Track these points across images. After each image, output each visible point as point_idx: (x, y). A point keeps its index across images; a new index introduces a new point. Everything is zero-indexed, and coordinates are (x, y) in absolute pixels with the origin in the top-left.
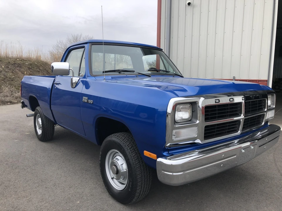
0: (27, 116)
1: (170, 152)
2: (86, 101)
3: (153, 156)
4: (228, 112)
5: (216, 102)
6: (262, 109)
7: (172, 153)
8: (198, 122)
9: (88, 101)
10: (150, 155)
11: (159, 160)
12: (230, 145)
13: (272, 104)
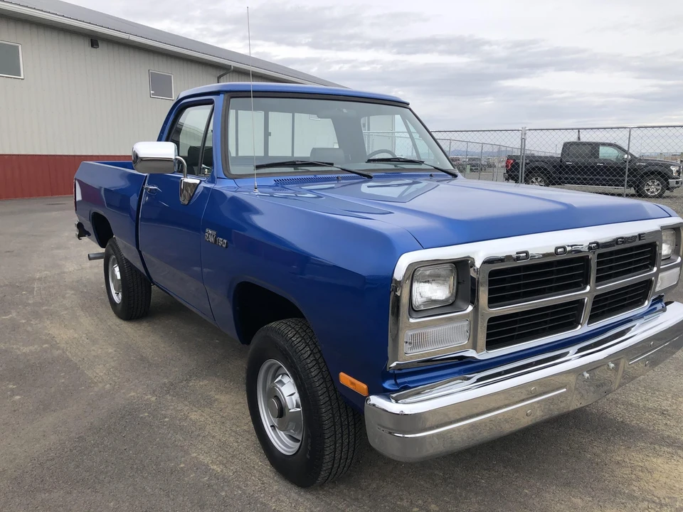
0: (90, 259)
1: (399, 381)
2: (212, 239)
3: (361, 387)
7: (405, 382)
8: (470, 309)
9: (216, 241)
10: (352, 383)
13: (676, 251)
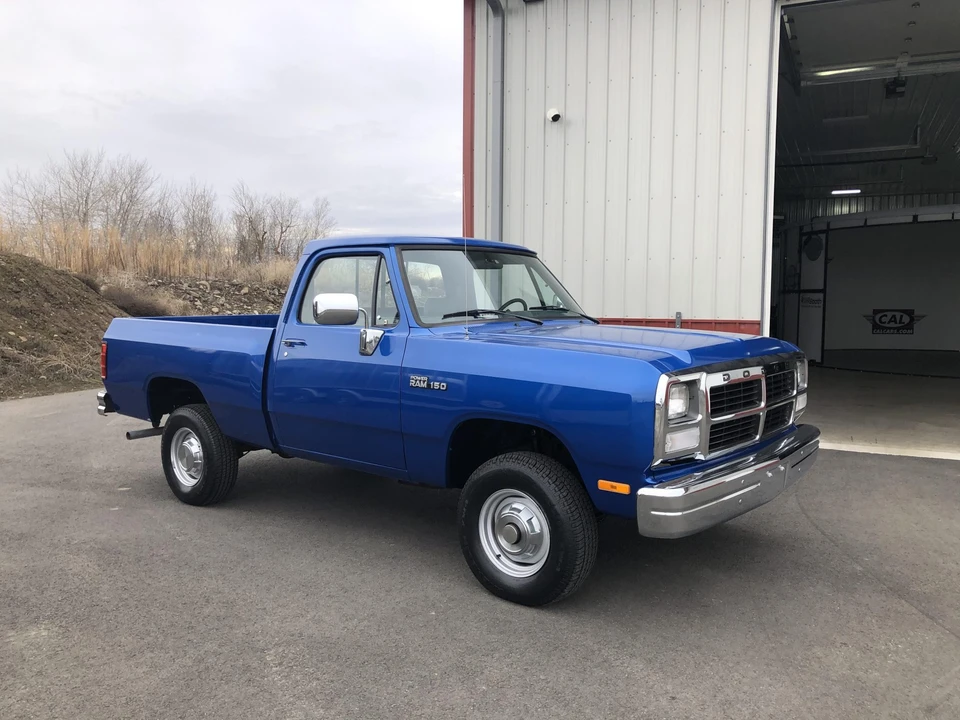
1: (656, 478)
2: (422, 385)
3: (623, 488)
4: (740, 399)
5: (725, 380)
6: (787, 391)
7: (661, 479)
8: (700, 417)
9: (428, 385)
10: (613, 487)
11: (643, 491)
12: (740, 466)
13: (803, 381)
